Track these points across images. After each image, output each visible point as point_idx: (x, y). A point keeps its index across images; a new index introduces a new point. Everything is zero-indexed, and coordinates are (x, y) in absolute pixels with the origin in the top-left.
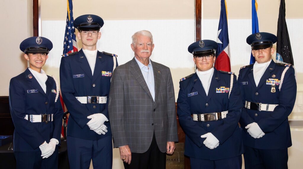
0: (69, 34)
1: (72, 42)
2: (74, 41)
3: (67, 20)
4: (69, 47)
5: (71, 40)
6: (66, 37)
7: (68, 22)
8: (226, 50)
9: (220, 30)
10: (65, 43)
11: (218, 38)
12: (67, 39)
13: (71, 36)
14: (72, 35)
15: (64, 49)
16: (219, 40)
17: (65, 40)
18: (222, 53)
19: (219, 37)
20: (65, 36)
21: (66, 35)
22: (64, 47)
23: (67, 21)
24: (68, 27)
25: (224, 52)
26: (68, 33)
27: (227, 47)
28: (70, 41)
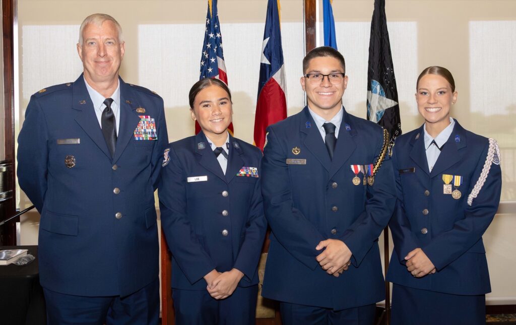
0: (211, 46)
1: (216, 61)
2: (219, 59)
3: (208, 21)
4: (210, 70)
5: (215, 57)
6: (204, 53)
7: (208, 26)
8: (276, 77)
9: (267, 39)
10: (203, 63)
11: (263, 55)
12: (207, 56)
13: (215, 50)
14: (217, 49)
15: (201, 74)
16: (265, 58)
17: (203, 58)
18: (269, 83)
19: (264, 52)
20: (203, 51)
21: (205, 48)
22: (201, 70)
23: (207, 23)
24: (210, 34)
25: (274, 80)
26: (209, 46)
27: (279, 71)
28: (213, 60)
